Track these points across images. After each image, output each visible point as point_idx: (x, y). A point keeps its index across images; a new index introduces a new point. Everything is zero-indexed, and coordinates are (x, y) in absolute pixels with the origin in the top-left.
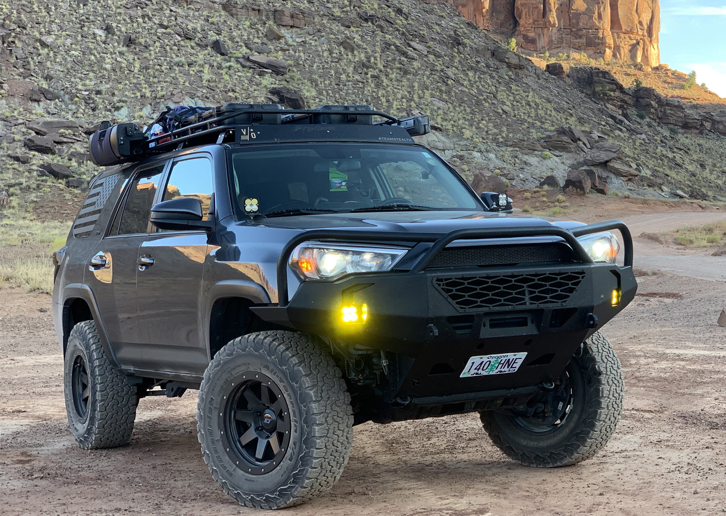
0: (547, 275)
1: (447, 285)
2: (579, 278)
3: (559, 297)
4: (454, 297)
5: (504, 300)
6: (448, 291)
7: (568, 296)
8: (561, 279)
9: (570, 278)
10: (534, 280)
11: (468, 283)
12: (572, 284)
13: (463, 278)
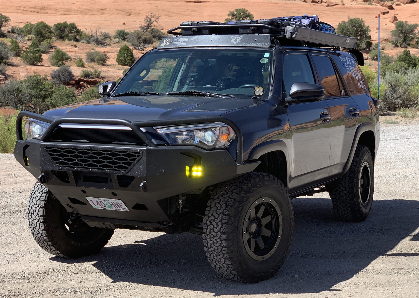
0: (113, 152)
1: (52, 151)
2: (135, 156)
3: (121, 167)
4: (55, 159)
5: (85, 165)
6: (51, 155)
7: (127, 168)
8: (122, 155)
9: (129, 155)
10: (104, 154)
11: (64, 152)
12: (130, 160)
13: (61, 148)
